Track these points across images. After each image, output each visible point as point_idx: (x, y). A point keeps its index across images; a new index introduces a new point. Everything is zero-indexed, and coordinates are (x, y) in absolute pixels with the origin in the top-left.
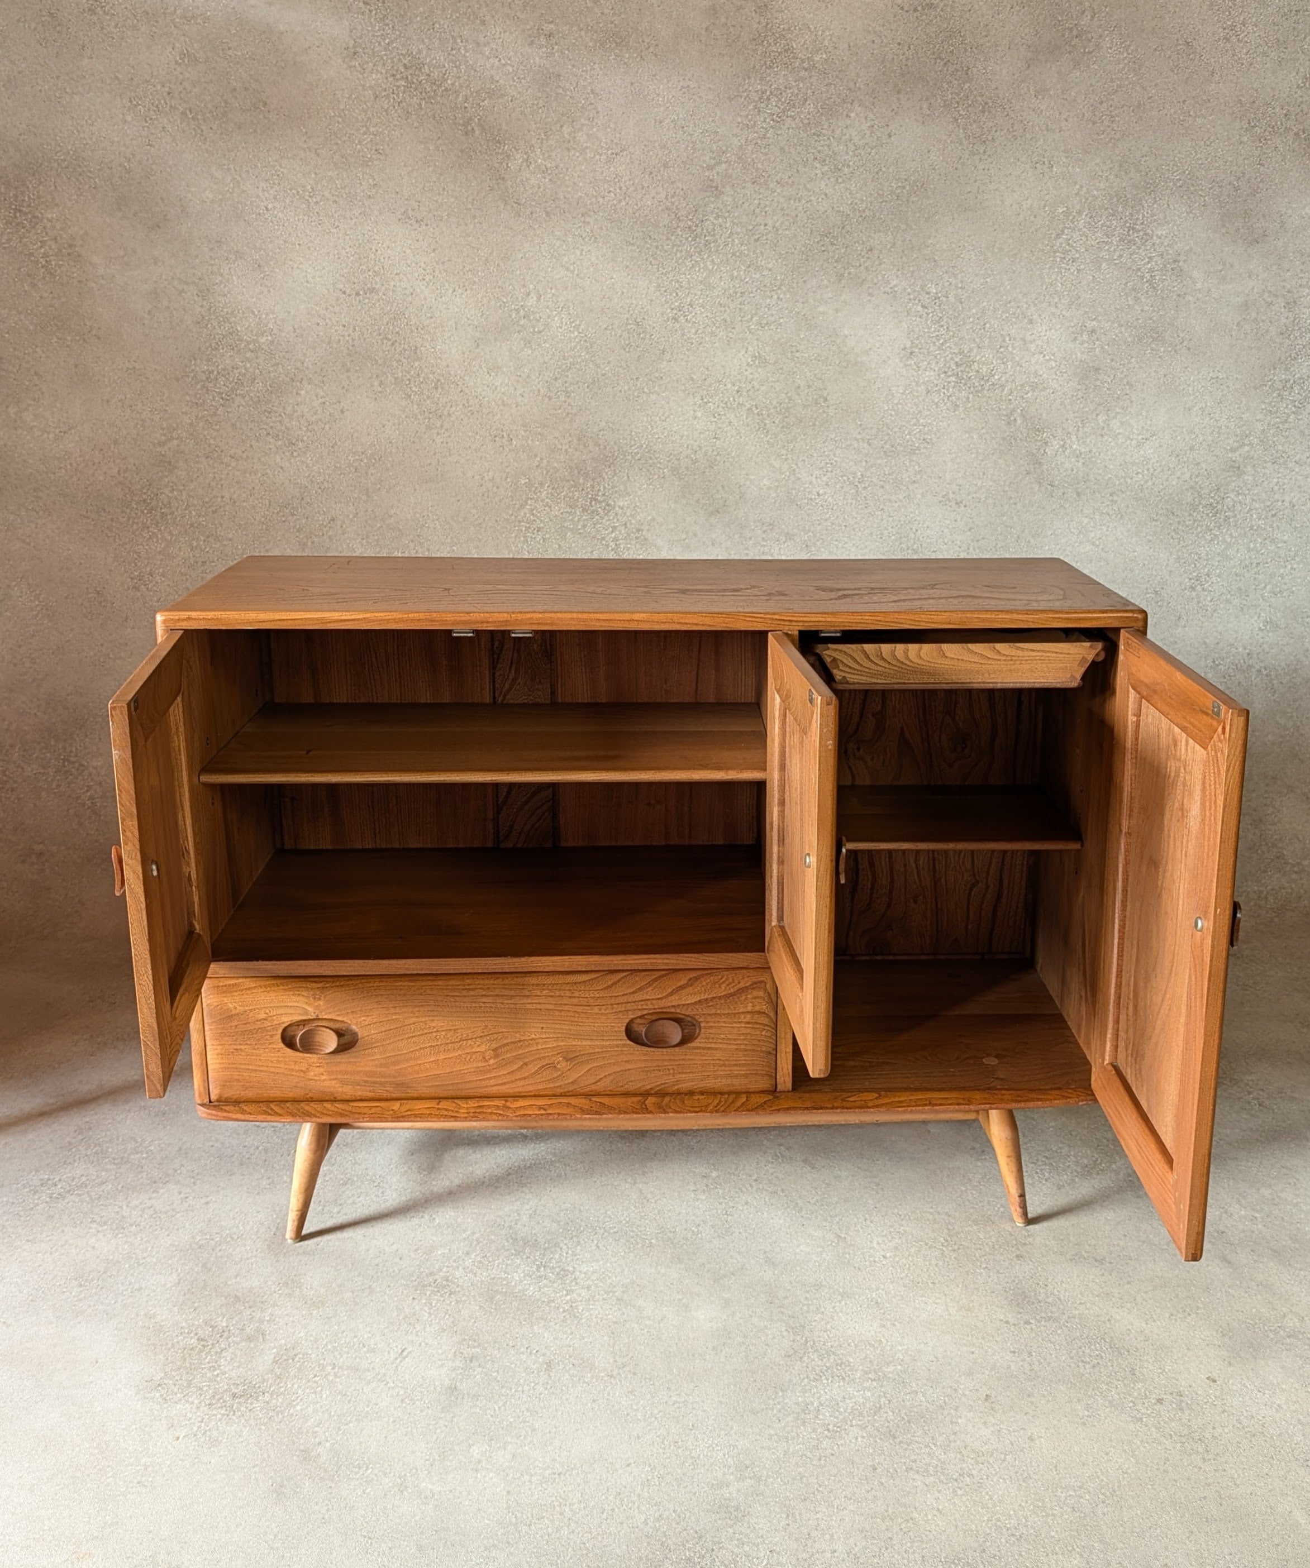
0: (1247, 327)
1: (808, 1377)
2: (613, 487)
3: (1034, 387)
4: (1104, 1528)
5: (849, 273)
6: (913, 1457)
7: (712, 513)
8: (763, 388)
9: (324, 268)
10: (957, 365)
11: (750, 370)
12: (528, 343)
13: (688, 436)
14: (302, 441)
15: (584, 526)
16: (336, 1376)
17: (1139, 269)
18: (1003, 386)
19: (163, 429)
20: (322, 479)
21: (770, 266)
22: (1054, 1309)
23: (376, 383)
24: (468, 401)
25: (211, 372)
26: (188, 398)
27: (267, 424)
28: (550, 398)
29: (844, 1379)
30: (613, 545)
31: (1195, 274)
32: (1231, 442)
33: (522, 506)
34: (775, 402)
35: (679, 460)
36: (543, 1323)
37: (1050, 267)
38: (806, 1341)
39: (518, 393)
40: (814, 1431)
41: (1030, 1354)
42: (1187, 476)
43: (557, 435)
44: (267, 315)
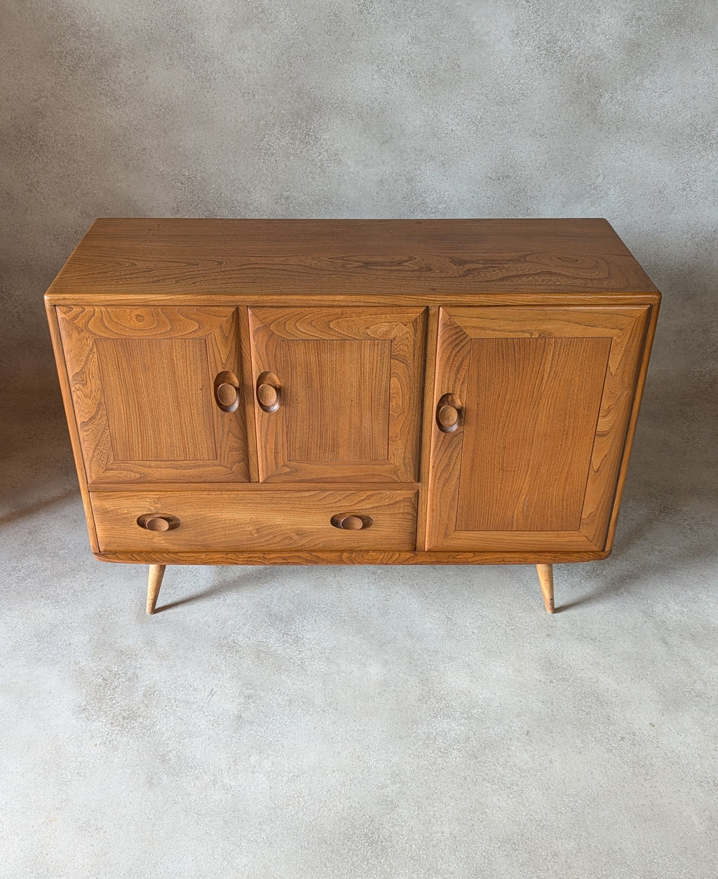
2: (320, 126)
7: (383, 143)
8: (418, 59)
11: (409, 46)
12: (264, 30)
13: (368, 92)
14: (123, 98)
15: (301, 152)
19: (35, 91)
20: (136, 122)
23: (167, 58)
24: (226, 70)
25: (62, 52)
26: (49, 70)
28: (279, 68)
33: (262, 139)
34: (425, 69)
35: (362, 107)
39: (258, 64)
42: (689, 116)
43: (284, 91)
44: (95, 12)
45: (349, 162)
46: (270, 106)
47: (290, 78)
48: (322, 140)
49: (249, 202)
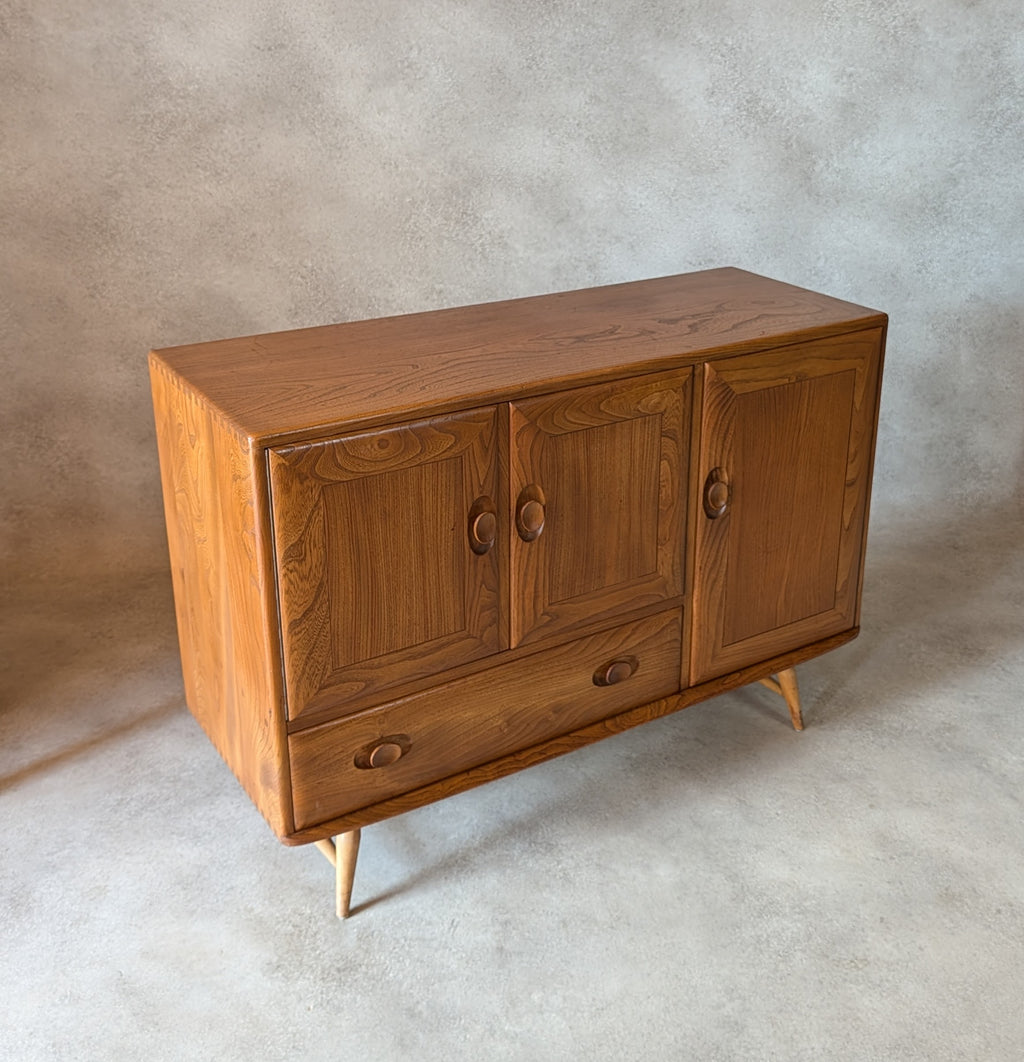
0: (964, 71)
1: (752, 915)
2: (480, 203)
3: (806, 119)
4: (988, 1011)
5: (666, 29)
6: (845, 971)
7: (558, 222)
8: (598, 122)
9: (241, 28)
10: (748, 101)
11: (587, 107)
12: (410, 88)
13: (538, 161)
14: (227, 171)
15: (457, 235)
16: (409, 946)
17: (886, 27)
18: (782, 119)
19: (109, 164)
20: (243, 201)
21: (604, 24)
22: (907, 846)
23: (286, 123)
24: (362, 135)
25: (148, 116)
26: (129, 138)
27: (196, 158)
28: (428, 132)
29: (778, 914)
30: (480, 249)
31: (927, 29)
32: (949, 159)
33: (407, 220)
34: (607, 133)
35: (531, 180)
36: (548, 889)
37: (819, 25)
38: (743, 887)
39: (403, 128)
40: (771, 957)
41: (901, 883)
42: (917, 186)
43: (434, 161)
44: (193, 67)
45: (517, 246)
46: (417, 179)
47: (443, 145)
48: (483, 220)
49: (390, 298)
